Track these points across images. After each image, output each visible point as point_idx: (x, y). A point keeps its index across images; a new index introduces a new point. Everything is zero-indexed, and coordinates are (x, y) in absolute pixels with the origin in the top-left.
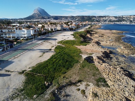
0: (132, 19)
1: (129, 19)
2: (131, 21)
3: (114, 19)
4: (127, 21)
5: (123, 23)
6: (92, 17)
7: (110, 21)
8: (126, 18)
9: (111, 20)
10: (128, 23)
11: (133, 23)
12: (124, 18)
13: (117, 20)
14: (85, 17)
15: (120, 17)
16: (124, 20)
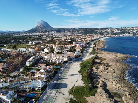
0: (135, 31)
1: (131, 30)
2: (134, 33)
3: (117, 31)
4: (130, 33)
5: (127, 35)
6: (95, 30)
7: (112, 33)
8: (129, 29)
9: (114, 32)
10: (131, 35)
11: (136, 34)
12: (126, 30)
13: (120, 31)
14: (87, 30)
15: (123, 29)
16: (127, 32)
